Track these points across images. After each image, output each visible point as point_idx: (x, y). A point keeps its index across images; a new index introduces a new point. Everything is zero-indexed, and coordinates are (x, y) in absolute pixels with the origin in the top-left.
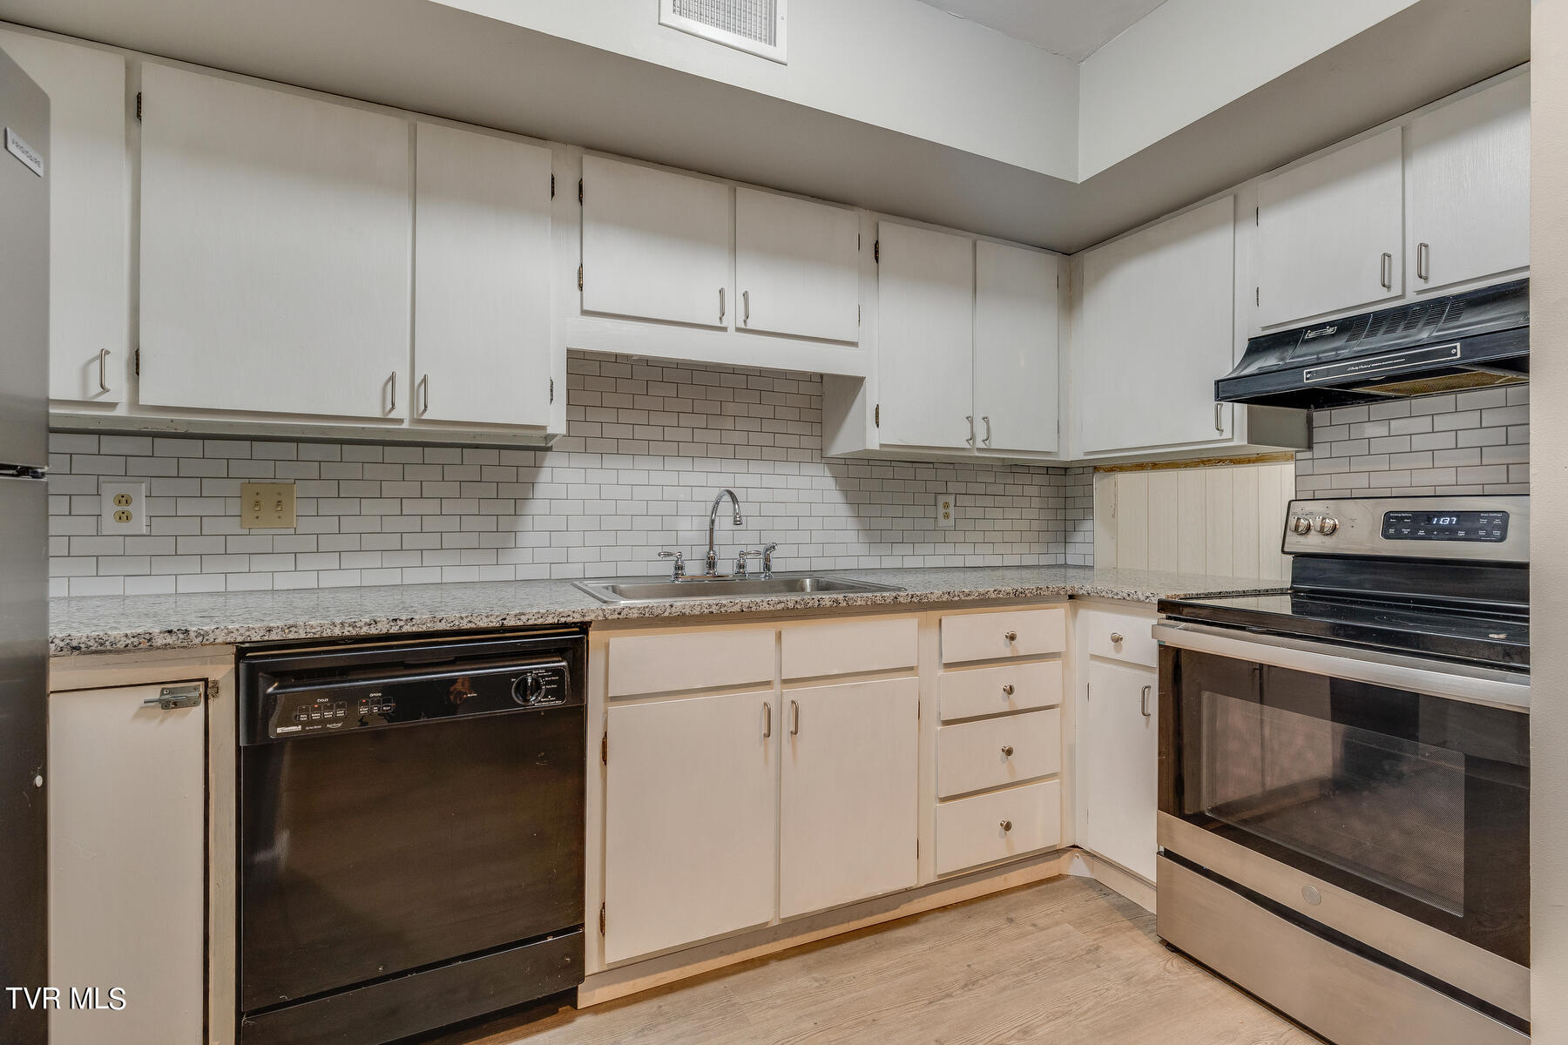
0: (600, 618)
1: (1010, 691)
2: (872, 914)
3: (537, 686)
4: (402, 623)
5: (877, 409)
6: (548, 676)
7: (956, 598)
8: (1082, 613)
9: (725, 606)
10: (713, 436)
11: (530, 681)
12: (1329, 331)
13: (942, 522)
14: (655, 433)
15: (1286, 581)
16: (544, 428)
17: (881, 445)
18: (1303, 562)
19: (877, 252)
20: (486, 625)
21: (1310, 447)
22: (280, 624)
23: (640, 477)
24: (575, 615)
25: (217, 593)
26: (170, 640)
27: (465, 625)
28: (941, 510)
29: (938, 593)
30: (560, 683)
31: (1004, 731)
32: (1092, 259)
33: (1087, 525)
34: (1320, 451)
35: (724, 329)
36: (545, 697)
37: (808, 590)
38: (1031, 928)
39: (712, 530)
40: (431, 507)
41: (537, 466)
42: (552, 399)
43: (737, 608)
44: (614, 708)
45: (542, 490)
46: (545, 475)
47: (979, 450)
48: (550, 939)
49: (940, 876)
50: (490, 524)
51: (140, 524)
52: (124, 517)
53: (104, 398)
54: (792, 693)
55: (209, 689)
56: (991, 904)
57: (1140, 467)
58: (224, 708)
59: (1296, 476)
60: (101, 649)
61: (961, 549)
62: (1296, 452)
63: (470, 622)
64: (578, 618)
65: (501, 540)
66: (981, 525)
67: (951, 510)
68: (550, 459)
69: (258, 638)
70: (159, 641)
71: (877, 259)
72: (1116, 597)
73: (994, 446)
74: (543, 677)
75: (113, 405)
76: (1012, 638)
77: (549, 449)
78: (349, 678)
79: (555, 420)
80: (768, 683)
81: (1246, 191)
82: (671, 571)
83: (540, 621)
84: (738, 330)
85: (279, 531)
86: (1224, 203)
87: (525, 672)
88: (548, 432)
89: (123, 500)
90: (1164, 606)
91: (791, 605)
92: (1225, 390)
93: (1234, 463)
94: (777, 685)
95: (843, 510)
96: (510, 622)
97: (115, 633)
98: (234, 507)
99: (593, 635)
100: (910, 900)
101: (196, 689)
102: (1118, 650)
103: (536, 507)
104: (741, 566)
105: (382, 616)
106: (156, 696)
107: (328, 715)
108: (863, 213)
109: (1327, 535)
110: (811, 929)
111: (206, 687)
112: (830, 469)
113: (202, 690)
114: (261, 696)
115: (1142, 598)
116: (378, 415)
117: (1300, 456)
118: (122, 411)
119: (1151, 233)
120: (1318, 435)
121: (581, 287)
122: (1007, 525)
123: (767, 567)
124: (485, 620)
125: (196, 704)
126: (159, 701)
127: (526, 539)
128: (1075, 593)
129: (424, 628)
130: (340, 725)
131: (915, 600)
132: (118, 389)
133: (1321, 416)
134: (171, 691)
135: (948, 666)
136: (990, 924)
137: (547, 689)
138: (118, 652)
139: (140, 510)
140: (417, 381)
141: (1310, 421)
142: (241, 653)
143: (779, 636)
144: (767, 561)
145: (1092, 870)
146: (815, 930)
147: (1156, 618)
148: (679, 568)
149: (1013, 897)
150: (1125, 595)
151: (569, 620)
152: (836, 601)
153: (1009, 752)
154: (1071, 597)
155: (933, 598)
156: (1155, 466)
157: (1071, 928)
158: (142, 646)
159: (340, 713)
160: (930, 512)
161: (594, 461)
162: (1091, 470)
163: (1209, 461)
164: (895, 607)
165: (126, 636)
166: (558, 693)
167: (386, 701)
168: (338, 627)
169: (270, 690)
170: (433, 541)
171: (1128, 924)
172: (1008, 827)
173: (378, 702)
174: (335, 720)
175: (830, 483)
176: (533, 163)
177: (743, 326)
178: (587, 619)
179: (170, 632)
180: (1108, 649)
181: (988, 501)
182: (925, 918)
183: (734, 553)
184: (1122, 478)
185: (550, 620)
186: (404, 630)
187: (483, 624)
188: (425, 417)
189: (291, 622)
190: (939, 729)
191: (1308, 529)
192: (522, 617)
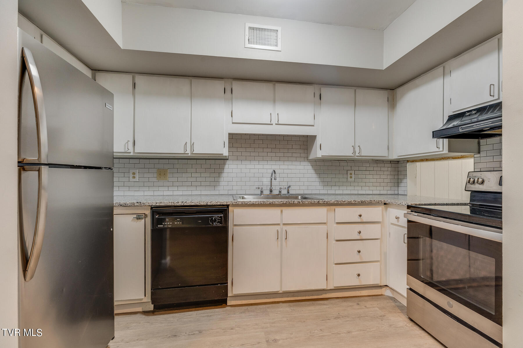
0: (231, 204)
1: (360, 232)
2: (313, 295)
3: (215, 221)
4: (184, 203)
5: (320, 145)
6: (218, 218)
7: (340, 203)
8: (388, 209)
9: (265, 202)
10: (274, 154)
11: (213, 219)
12: (474, 112)
13: (349, 179)
14: (257, 154)
15: (468, 201)
16: (222, 154)
17: (322, 156)
18: (474, 194)
19: (320, 97)
20: (203, 204)
21: (479, 153)
22: (159, 202)
23: (252, 166)
24: (225, 203)
25: (152, 196)
26: (138, 204)
27: (198, 204)
28: (349, 176)
29: (333, 201)
30: (221, 220)
31: (358, 245)
32: (399, 91)
33: (405, 181)
34: (482, 154)
35: (272, 124)
36: (217, 223)
37: (300, 199)
38: (364, 307)
39: (271, 181)
40: (198, 175)
41: (224, 164)
42: (224, 147)
43: (269, 203)
44: (235, 228)
45: (226, 170)
46: (226, 166)
47: (357, 156)
48: (219, 285)
49: (335, 287)
50: (213, 179)
51: (137, 179)
52: (134, 177)
53: (129, 151)
54: (285, 228)
55: (146, 216)
56: (354, 299)
57: (422, 160)
58: (149, 220)
59: (474, 163)
60: (125, 206)
61: (356, 188)
62: (474, 154)
63: (199, 203)
64: (225, 204)
65: (215, 183)
66: (364, 180)
67: (353, 176)
68: (228, 162)
69: (154, 205)
70: (136, 205)
71: (320, 99)
72: (397, 204)
73: (362, 155)
74: (217, 218)
75: (130, 153)
76: (360, 216)
77: (228, 159)
78: (173, 215)
79: (225, 152)
80: (279, 224)
81: (447, 65)
82: (260, 193)
83: (216, 204)
84: (276, 124)
85: (165, 181)
86: (440, 69)
87: (212, 217)
88: (224, 155)
89: (134, 174)
90: (409, 207)
91: (285, 202)
92: (437, 134)
93: (453, 159)
94: (281, 225)
95: (315, 175)
96: (209, 204)
97: (128, 202)
98: (155, 175)
99: (230, 208)
100: (326, 293)
101: (143, 215)
102: (398, 221)
103: (224, 175)
104: (280, 192)
105: (180, 201)
106: (136, 216)
107: (168, 223)
108: (316, 85)
109: (480, 184)
110: (293, 296)
111: (145, 215)
112: (310, 163)
113: (144, 216)
114: (155, 218)
115: (404, 204)
116: (183, 152)
117: (476, 156)
118: (132, 154)
119: (417, 81)
120: (482, 148)
121: (232, 116)
122: (375, 180)
123: (288, 192)
124: (203, 203)
125: (143, 219)
126: (136, 217)
127: (222, 183)
128: (385, 203)
129: (189, 204)
130: (171, 226)
131: (325, 202)
132: (131, 150)
133: (483, 141)
134: (138, 216)
135: (338, 223)
136: (350, 304)
137: (218, 221)
138: (129, 206)
139: (137, 176)
140: (192, 144)
141: (479, 143)
142: (152, 208)
143: (282, 211)
144: (288, 190)
145: (393, 294)
146: (294, 297)
147: (406, 211)
148: (262, 192)
149: (362, 298)
150: (399, 203)
151: (223, 204)
152: (299, 202)
153: (359, 252)
154: (385, 204)
155: (332, 202)
156: (427, 160)
157: (378, 309)
158: (132, 206)
159: (171, 223)
160: (345, 176)
161: (239, 162)
162: (406, 162)
163: (445, 158)
164: (318, 204)
165: (130, 203)
166: (221, 223)
167: (181, 221)
168: (170, 203)
169: (157, 217)
170: (199, 184)
171: (399, 311)
172: (359, 275)
173: (179, 221)
174: (170, 225)
175: (310, 167)
176: (219, 85)
177: (277, 123)
178: (228, 204)
179: (138, 203)
180: (395, 221)
181: (368, 173)
182: (330, 299)
183: (278, 188)
184: (418, 164)
185: (218, 204)
186: (185, 204)
187: (202, 204)
188: (193, 153)
189: (161, 202)
190: (334, 242)
191: (474, 182)
192: (212, 203)
